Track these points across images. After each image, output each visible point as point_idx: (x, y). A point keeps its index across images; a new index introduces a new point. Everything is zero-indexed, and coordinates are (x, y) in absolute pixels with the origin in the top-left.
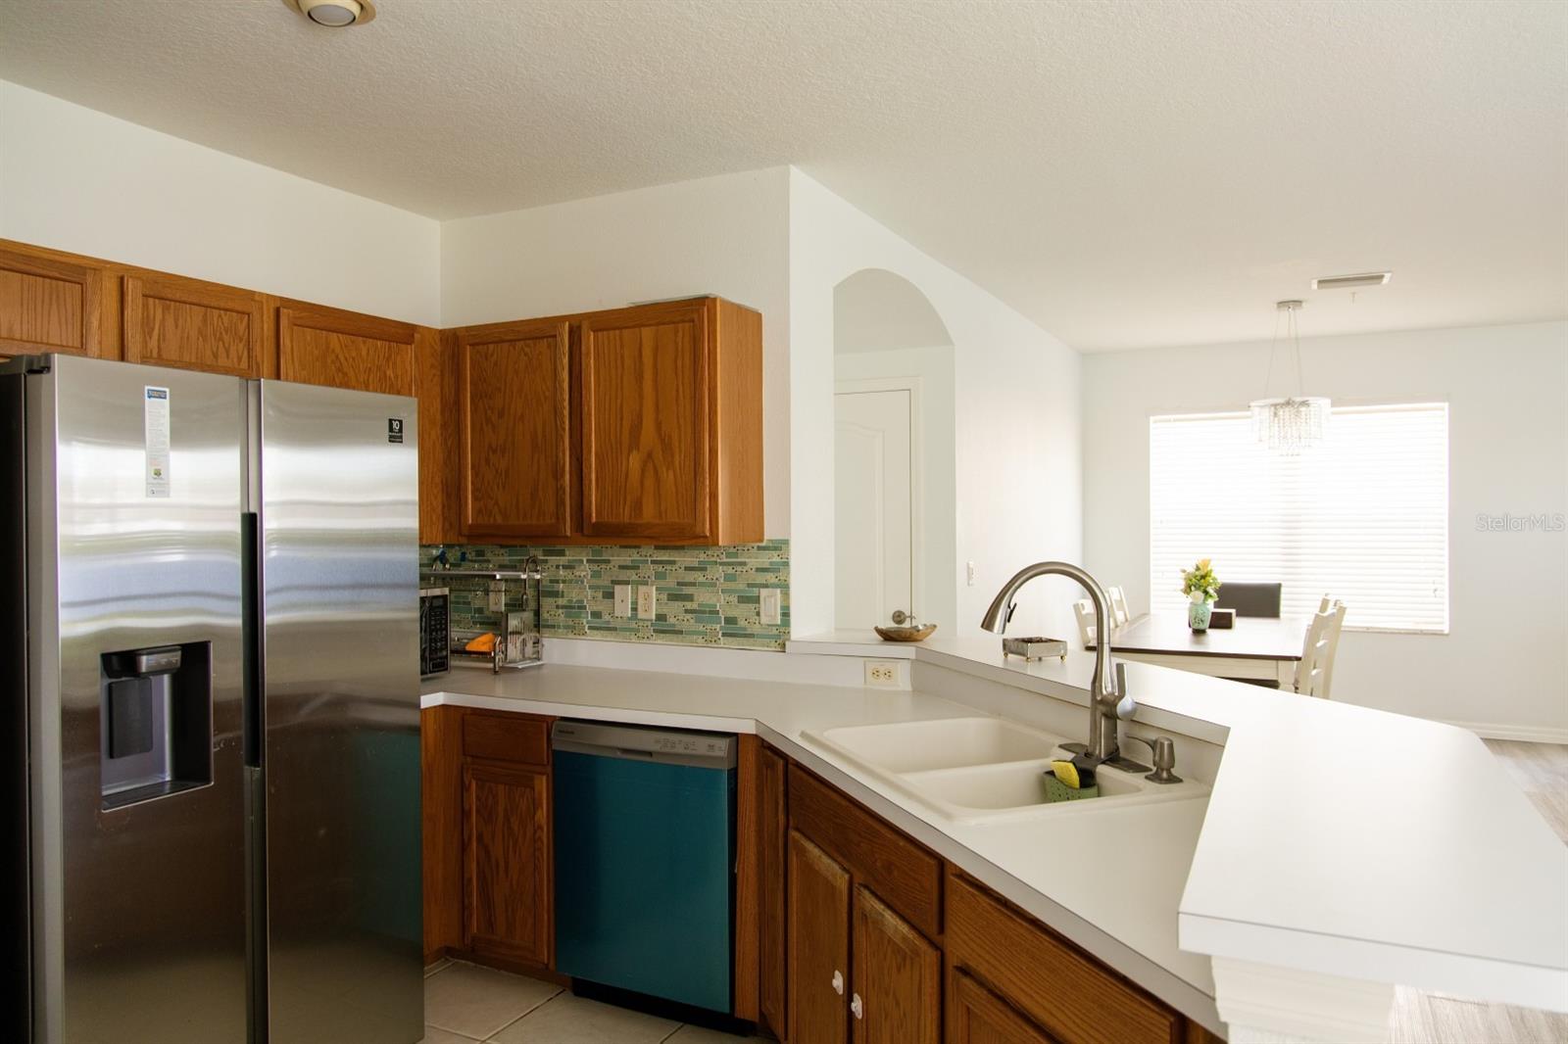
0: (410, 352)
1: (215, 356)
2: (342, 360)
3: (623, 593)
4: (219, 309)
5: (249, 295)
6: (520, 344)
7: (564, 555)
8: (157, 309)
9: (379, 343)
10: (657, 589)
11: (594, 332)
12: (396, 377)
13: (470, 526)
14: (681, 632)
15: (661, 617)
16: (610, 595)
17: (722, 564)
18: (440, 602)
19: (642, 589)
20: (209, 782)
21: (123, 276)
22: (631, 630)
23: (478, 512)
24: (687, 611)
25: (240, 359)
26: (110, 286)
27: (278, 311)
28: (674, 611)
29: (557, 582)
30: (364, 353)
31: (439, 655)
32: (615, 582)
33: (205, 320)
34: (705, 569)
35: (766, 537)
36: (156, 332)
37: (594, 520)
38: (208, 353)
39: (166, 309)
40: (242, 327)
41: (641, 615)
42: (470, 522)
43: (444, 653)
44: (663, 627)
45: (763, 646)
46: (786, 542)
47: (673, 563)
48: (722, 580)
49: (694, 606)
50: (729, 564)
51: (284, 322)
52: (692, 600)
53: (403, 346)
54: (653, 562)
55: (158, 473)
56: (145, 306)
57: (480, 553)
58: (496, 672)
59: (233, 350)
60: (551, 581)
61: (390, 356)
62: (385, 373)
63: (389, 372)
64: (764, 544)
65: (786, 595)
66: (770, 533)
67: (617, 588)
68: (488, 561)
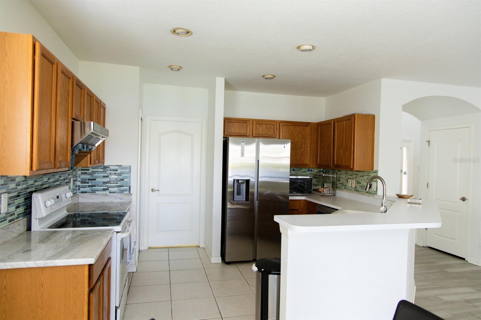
0: (308, 128)
1: (268, 132)
2: (293, 131)
3: (350, 181)
4: (269, 124)
5: (274, 121)
6: (327, 125)
7: (341, 172)
8: (258, 126)
9: (301, 127)
10: (355, 181)
11: (337, 122)
12: (305, 133)
13: (319, 164)
14: (358, 191)
15: (356, 187)
16: (347, 181)
17: (366, 175)
18: (310, 180)
19: (353, 180)
20: (249, 201)
21: (253, 120)
22: (350, 190)
23: (320, 161)
24: (360, 186)
25: (272, 133)
26: (251, 123)
27: (280, 123)
28: (358, 185)
29: (340, 178)
30: (298, 129)
31: (309, 190)
32: (349, 179)
33: (266, 127)
34: (363, 176)
35: (374, 169)
36: (258, 130)
37: (335, 164)
38: (267, 132)
39: (260, 125)
40: (273, 127)
41: (352, 186)
42: (319, 163)
43: (311, 190)
44: (356, 190)
45: (373, 196)
46: (377, 171)
47: (358, 174)
48: (366, 179)
49: (361, 185)
50: (368, 175)
51: (281, 125)
52: (361, 184)
53: (307, 127)
54: (355, 174)
55: (242, 154)
56: (256, 125)
57: (328, 171)
58: (322, 196)
59: (271, 131)
60: (339, 178)
61: (303, 129)
62: (302, 133)
63: (303, 133)
64: (374, 171)
65: (377, 183)
66: (375, 169)
67: (349, 180)
68: (329, 172)
